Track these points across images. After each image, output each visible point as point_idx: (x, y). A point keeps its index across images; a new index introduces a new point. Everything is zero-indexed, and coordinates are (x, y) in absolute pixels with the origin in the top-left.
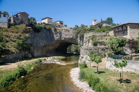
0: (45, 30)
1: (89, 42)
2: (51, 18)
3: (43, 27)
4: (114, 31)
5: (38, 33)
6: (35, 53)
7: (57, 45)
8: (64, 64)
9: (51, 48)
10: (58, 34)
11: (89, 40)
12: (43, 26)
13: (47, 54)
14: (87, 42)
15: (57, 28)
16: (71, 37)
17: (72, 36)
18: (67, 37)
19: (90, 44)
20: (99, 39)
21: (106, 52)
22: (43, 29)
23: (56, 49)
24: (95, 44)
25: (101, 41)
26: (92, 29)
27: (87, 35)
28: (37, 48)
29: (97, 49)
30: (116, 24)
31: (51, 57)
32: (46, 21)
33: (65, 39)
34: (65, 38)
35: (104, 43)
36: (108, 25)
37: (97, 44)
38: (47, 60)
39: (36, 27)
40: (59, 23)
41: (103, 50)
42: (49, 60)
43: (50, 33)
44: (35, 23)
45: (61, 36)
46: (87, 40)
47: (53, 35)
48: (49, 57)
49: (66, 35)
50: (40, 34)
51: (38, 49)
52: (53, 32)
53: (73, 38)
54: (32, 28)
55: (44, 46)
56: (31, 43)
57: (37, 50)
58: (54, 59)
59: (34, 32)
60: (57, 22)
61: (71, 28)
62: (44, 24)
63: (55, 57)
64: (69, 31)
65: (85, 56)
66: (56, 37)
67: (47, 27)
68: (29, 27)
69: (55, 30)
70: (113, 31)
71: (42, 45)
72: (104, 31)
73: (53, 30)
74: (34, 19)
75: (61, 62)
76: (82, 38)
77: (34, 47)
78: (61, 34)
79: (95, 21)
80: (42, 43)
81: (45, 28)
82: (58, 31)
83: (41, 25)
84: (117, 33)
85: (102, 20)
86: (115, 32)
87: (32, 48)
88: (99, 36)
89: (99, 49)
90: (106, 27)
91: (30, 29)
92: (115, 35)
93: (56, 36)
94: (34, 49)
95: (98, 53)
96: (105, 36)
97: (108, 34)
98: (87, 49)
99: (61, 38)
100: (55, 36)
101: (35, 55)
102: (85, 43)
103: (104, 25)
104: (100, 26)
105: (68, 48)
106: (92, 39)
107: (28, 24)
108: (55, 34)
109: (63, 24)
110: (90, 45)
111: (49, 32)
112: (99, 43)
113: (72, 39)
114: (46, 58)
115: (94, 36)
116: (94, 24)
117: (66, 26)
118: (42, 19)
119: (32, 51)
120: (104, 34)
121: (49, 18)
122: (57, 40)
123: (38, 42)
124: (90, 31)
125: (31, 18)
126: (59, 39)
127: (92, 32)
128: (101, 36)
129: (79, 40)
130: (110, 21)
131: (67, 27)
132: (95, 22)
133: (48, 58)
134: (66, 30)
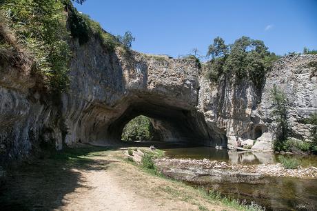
0: (98, 47)
5: (80, 43)
9: (105, 117)
10: (138, 71)
16: (179, 82)
17: (180, 80)
18: (167, 81)
22: (93, 38)
33: (160, 89)
34: (160, 85)
43: (111, 62)
45: (146, 76)
47: (121, 71)
49: (158, 78)
50: (85, 50)
51: (77, 113)
52: (121, 59)
53: (183, 86)
64: (168, 64)
66: (131, 80)
69: (129, 54)
71: (89, 98)
78: (145, 69)
80: (90, 91)
81: (99, 38)
82: (137, 58)
93: (131, 77)
100: (126, 73)
108: (128, 67)
111: (107, 56)
113: (179, 90)
122: (132, 91)
123: (80, 80)
126: (140, 88)
134: (160, 61)
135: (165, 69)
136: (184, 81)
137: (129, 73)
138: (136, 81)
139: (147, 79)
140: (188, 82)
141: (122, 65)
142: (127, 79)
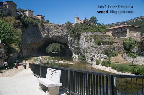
0: (32, 26)
2: (32, 11)
3: (30, 22)
4: (113, 32)
5: (26, 28)
9: (36, 46)
10: (46, 31)
11: (91, 39)
12: (30, 20)
14: (89, 41)
16: (60, 35)
18: (56, 35)
19: (92, 43)
20: (101, 39)
22: (30, 24)
23: (39, 49)
28: (26, 46)
30: (102, 24)
33: (54, 37)
34: (54, 36)
36: (94, 25)
39: (25, 21)
41: (113, 48)
43: (37, 29)
45: (49, 33)
47: (40, 32)
49: (53, 33)
52: (40, 28)
55: (31, 44)
57: (24, 49)
60: (37, 16)
61: (59, 25)
63: (46, 57)
64: (57, 28)
65: (98, 55)
66: (44, 35)
67: (34, 22)
68: (18, 21)
69: (43, 26)
71: (29, 43)
72: (100, 31)
78: (48, 31)
80: (30, 41)
82: (46, 27)
85: (85, 18)
88: (101, 36)
91: (20, 23)
93: (43, 34)
97: (105, 34)
99: (49, 36)
100: (42, 32)
104: (88, 25)
106: (94, 39)
107: (16, 16)
108: (42, 31)
111: (35, 28)
115: (96, 36)
121: (30, 11)
122: (44, 38)
123: (26, 39)
126: (47, 37)
127: (89, 31)
128: (103, 36)
131: (50, 22)
132: (78, 20)
134: (55, 27)
135: (56, 30)
136: (62, 34)
138: (45, 35)
139: (49, 34)
140: (64, 35)
141: (40, 30)
142: (42, 34)
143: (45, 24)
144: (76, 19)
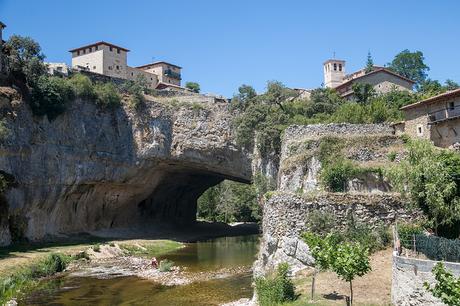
0: (88, 109)
1: (305, 171)
2: (119, 50)
3: (78, 90)
5: (51, 119)
6: (31, 222)
7: (149, 184)
8: (179, 282)
9: (118, 196)
10: (156, 130)
11: (306, 161)
12: (78, 84)
13: (97, 229)
14: (294, 168)
15: (149, 98)
16: (220, 143)
17: (221, 139)
18: (201, 143)
19: (311, 180)
20: (356, 157)
21: (393, 220)
22: (79, 101)
23: (142, 204)
24: (336, 183)
25: (364, 165)
26: (320, 107)
27: (297, 138)
28: (45, 195)
29: (344, 208)
31: (117, 244)
32: (95, 62)
33: (191, 154)
34: (191, 150)
35: (381, 175)
36: (401, 89)
37: (345, 180)
38: (95, 256)
39: (43, 87)
40: (158, 71)
41: (374, 209)
42: (104, 258)
43: (114, 123)
44: (39, 70)
45: (169, 137)
46: (294, 158)
47: (130, 134)
48: (104, 241)
50: (60, 124)
51: (49, 201)
52: (131, 115)
53: (226, 148)
54: (23, 92)
55: (81, 185)
56: (9, 171)
57: (41, 206)
58: (132, 252)
59: (28, 114)
61: (217, 100)
62: (84, 78)
63: (137, 243)
64: (208, 114)
65: (285, 242)
66: (145, 144)
67: (102, 91)
68: (4, 89)
69: (142, 107)
70: (425, 119)
71: (69, 181)
72: (380, 119)
73: (129, 104)
74: (33, 50)
75: (167, 270)
76: (272, 148)
77: (26, 191)
78: (167, 127)
79: (338, 66)
80: (71, 172)
81: (89, 96)
82: (154, 113)
83: (68, 83)
84: (445, 131)
85: (370, 63)
86: (436, 124)
87: (15, 195)
88: (354, 142)
89: (354, 205)
90: (392, 98)
91: (11, 98)
92: (438, 140)
93: (143, 140)
94: (28, 200)
95: (352, 224)
96: (384, 141)
97: (399, 133)
98: (297, 206)
99: (167, 150)
100: (138, 135)
101: (33, 231)
102: (287, 173)
103: (383, 88)
104: (359, 90)
105: (200, 201)
106: (322, 157)
108: (141, 127)
109: (178, 78)
110: (313, 185)
112: (355, 174)
113: (220, 154)
114: (90, 250)
116: (330, 80)
117: (197, 91)
118: (77, 52)
119: (13, 211)
120: (380, 130)
121: (111, 47)
122: (147, 160)
124: (310, 114)
125: (18, 43)
126: (161, 155)
127: (322, 119)
128: (366, 141)
129: (256, 162)
130: (409, 66)
131: (201, 92)
132: (338, 74)
133: (97, 250)
134: (196, 110)
135: (199, 124)
136: (228, 141)
137: (142, 134)
138: (151, 146)
139: (171, 141)
141: (132, 124)
142: (139, 144)
143: (155, 99)
144: (331, 67)
